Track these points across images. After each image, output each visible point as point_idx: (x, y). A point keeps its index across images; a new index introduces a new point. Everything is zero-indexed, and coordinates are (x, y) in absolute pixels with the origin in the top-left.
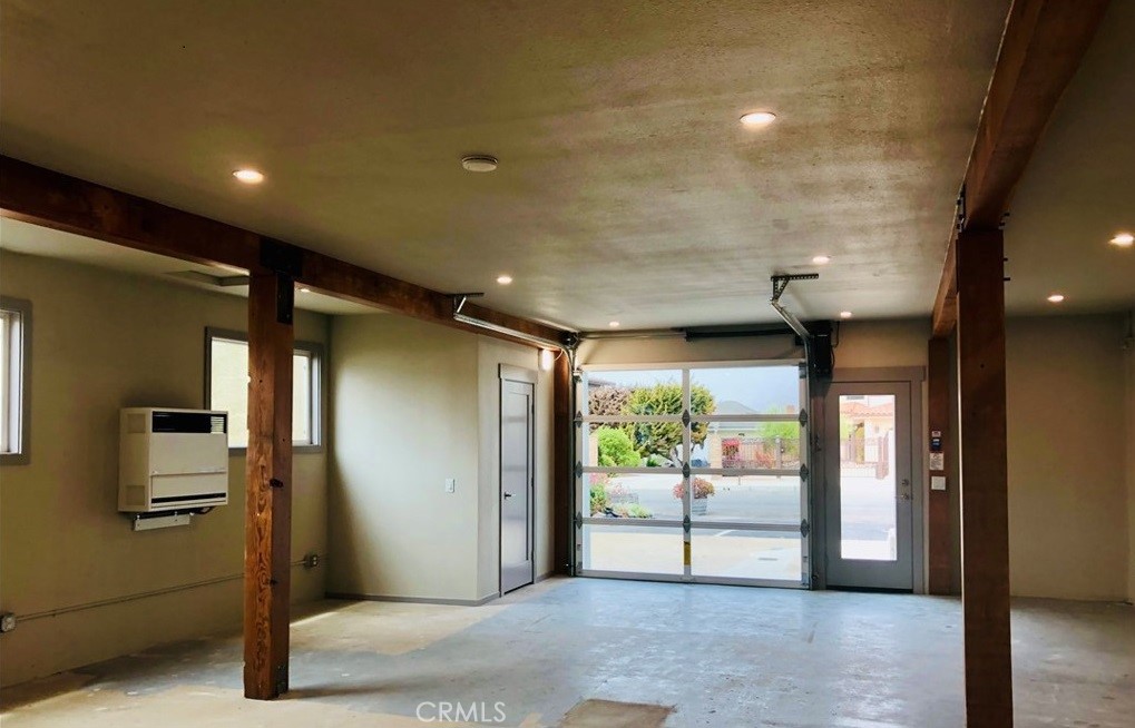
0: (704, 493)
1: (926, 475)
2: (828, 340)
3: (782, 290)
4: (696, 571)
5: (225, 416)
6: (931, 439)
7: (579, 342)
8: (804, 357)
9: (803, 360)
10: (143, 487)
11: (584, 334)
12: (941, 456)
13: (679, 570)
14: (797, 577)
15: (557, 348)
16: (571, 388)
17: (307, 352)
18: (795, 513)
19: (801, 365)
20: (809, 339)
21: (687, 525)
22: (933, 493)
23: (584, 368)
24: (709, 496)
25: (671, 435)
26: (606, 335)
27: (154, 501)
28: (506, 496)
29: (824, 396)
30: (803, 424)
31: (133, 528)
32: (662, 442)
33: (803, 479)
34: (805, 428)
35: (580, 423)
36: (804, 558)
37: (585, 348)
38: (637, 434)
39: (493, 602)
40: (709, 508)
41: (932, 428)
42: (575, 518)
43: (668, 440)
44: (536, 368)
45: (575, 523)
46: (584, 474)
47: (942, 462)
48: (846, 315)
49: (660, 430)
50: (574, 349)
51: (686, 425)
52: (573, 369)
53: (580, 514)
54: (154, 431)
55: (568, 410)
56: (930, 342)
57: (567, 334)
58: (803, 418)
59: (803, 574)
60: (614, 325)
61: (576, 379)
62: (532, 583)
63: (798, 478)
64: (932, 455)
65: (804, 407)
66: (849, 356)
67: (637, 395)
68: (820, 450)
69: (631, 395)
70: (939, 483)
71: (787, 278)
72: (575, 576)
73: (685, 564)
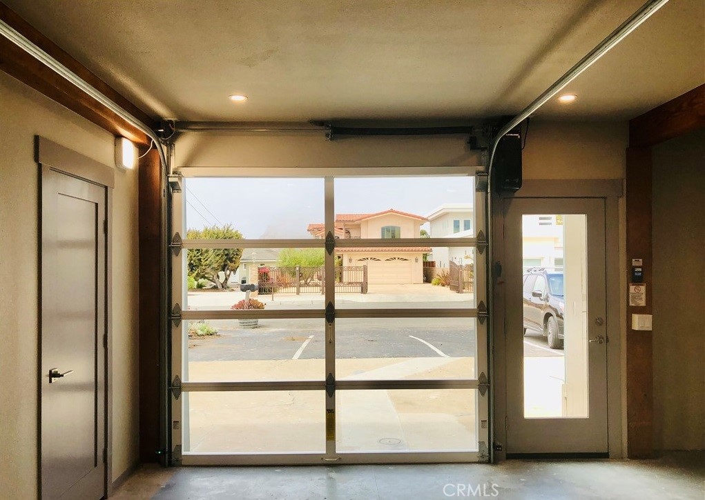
1: (624, 313)
2: (519, 141)
6: (631, 268)
7: (177, 136)
9: (481, 168)
11: (183, 124)
12: (643, 289)
13: (318, 447)
16: (164, 200)
19: (478, 173)
21: (330, 385)
22: (636, 338)
25: (215, 265)
28: (53, 375)
29: (504, 214)
30: (482, 250)
32: (209, 270)
34: (482, 255)
35: (178, 250)
36: (482, 422)
41: (631, 254)
42: (170, 383)
44: (112, 164)
45: (170, 391)
46: (183, 322)
47: (644, 296)
49: (207, 262)
50: (170, 145)
52: (168, 172)
55: (160, 231)
56: (629, 150)
59: (481, 443)
61: (172, 187)
64: (632, 288)
65: (481, 228)
70: (642, 323)
73: (328, 439)
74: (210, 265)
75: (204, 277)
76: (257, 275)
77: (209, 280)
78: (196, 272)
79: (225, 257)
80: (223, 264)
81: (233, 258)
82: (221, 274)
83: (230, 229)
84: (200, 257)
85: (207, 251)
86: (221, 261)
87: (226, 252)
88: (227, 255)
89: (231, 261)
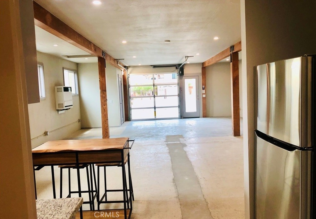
1: (202, 94)
2: (183, 68)
3: (187, 59)
4: (157, 117)
5: (71, 88)
6: (203, 87)
7: (128, 69)
9: (178, 72)
10: (63, 104)
11: (129, 67)
12: (204, 90)
13: (154, 117)
14: (178, 117)
16: (127, 79)
17: (74, 72)
18: (177, 104)
21: (155, 108)
22: (203, 98)
23: (130, 74)
26: (134, 67)
27: (65, 107)
28: (121, 103)
29: (182, 80)
31: (58, 113)
33: (178, 97)
34: (178, 86)
35: (130, 87)
36: (179, 113)
37: (130, 70)
41: (203, 85)
45: (130, 109)
46: (131, 98)
47: (205, 92)
52: (127, 74)
53: (131, 107)
54: (64, 91)
56: (202, 68)
57: (125, 67)
58: (178, 84)
59: (179, 116)
60: (140, 65)
61: (128, 77)
62: (124, 123)
65: (178, 82)
68: (181, 90)
70: (204, 96)
71: (188, 57)
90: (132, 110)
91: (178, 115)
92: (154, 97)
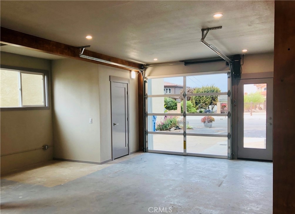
0: (211, 121)
2: (239, 62)
3: (206, 35)
4: (188, 151)
7: (146, 68)
8: (230, 70)
9: (230, 71)
11: (148, 65)
15: (138, 70)
16: (143, 85)
17: (43, 74)
18: (225, 130)
19: (228, 73)
20: (231, 62)
21: (185, 134)
23: (148, 78)
24: (213, 122)
25: (207, 103)
26: (156, 65)
28: (114, 124)
29: (238, 85)
30: (229, 96)
32: (204, 105)
33: (229, 117)
34: (229, 98)
35: (147, 97)
36: (229, 147)
37: (149, 70)
38: (196, 103)
39: (109, 162)
40: (213, 125)
42: (145, 131)
43: (206, 104)
44: (129, 78)
45: (145, 134)
46: (148, 116)
48: (245, 51)
49: (203, 101)
50: (145, 70)
51: (185, 98)
52: (144, 78)
53: (147, 130)
55: (143, 93)
57: (142, 65)
58: (229, 94)
61: (145, 82)
62: (128, 155)
63: (227, 117)
65: (229, 89)
66: (248, 68)
67: (196, 90)
68: (236, 106)
69: (194, 91)
71: (208, 29)
72: (146, 152)
73: (184, 149)
74: (204, 103)
75: (202, 108)
76: (220, 106)
77: (204, 109)
78: (198, 105)
79: (211, 99)
80: (210, 102)
81: (215, 99)
82: (210, 107)
83: (214, 86)
84: (200, 99)
85: (203, 97)
86: (209, 100)
87: (212, 97)
88: (212, 98)
89: (214, 101)
90: (149, 134)
91: (227, 152)
92: (185, 115)
